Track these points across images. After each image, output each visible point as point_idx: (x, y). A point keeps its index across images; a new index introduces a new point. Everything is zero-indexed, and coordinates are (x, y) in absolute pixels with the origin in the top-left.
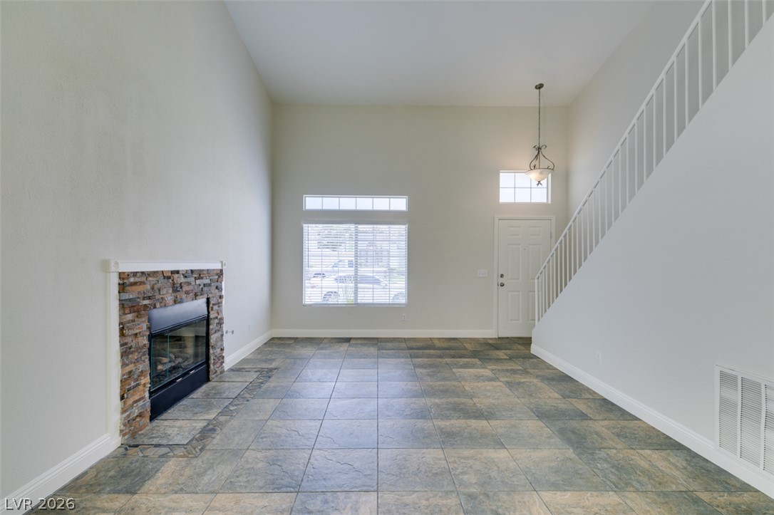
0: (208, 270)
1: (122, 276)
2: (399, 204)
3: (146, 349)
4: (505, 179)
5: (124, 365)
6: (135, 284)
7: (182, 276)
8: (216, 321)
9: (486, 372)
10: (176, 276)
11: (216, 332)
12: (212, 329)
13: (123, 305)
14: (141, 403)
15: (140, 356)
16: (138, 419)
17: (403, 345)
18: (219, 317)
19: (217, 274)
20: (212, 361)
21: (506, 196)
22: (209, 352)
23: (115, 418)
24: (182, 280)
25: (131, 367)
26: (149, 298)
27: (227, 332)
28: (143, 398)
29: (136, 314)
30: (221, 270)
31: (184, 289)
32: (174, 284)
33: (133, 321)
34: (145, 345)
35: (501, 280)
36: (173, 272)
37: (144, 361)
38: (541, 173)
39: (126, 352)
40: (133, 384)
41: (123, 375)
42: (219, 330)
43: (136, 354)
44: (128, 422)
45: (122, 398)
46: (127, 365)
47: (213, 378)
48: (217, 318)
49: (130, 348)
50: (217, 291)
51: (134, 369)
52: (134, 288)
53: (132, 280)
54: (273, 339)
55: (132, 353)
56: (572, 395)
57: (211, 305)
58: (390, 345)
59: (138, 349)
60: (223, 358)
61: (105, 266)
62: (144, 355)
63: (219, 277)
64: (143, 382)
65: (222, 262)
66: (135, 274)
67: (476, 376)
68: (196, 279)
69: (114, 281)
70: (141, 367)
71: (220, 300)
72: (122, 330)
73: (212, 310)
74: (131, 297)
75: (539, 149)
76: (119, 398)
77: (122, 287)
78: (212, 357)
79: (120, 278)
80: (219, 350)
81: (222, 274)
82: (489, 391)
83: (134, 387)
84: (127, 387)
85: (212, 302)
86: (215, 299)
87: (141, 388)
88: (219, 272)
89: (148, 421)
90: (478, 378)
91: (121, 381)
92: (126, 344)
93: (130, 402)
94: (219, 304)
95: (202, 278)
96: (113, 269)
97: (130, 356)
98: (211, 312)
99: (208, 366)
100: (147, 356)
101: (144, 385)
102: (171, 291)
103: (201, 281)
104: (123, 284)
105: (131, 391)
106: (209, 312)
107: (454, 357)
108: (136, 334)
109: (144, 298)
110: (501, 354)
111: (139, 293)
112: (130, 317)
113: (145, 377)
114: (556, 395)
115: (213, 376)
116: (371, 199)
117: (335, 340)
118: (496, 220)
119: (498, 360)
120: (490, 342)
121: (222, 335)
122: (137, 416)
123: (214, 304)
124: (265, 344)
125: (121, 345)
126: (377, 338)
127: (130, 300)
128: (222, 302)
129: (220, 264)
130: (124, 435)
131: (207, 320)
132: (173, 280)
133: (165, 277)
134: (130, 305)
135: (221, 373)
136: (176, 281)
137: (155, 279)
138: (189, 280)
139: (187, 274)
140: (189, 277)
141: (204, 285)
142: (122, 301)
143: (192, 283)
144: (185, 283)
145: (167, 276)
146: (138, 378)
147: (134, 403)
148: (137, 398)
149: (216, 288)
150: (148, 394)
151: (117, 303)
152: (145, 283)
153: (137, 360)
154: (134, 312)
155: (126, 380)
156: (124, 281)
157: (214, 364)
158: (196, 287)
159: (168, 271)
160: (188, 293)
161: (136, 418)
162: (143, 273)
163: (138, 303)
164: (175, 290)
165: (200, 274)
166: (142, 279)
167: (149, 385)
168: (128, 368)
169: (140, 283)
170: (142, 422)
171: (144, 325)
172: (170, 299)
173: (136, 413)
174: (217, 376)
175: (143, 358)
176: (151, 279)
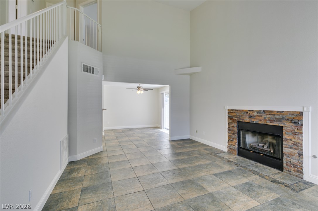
6: (232, 113)
7: (256, 113)
8: (290, 142)
10: (252, 112)
11: (291, 148)
13: (229, 117)
14: (234, 147)
16: (233, 150)
19: (293, 114)
24: (255, 114)
25: (231, 135)
26: (237, 118)
30: (301, 112)
31: (256, 118)
32: (250, 115)
33: (232, 123)
34: (235, 131)
36: (249, 111)
39: (229, 130)
40: (232, 139)
41: (228, 135)
42: (296, 149)
44: (229, 148)
45: (229, 141)
46: (230, 133)
50: (294, 125)
52: (231, 114)
53: (232, 111)
55: (231, 131)
57: (284, 131)
59: (233, 131)
62: (236, 133)
64: (234, 141)
65: (303, 107)
69: (227, 111)
70: (234, 136)
71: (296, 131)
72: (228, 124)
73: (285, 134)
74: (231, 116)
77: (228, 113)
79: (228, 111)
81: (301, 115)
84: (230, 139)
89: (237, 154)
92: (230, 128)
93: (231, 143)
95: (274, 115)
96: (226, 108)
100: (237, 135)
102: (247, 117)
108: (233, 127)
109: (236, 117)
111: (233, 115)
112: (231, 121)
113: (236, 140)
115: (286, 171)
123: (286, 131)
131: (282, 138)
132: (250, 113)
133: (245, 112)
134: (230, 118)
135: (296, 176)
136: (252, 114)
137: (241, 112)
138: (261, 115)
139: (259, 112)
140: (260, 113)
141: (276, 118)
142: (228, 117)
143: (263, 116)
144: (257, 115)
145: (246, 112)
146: (233, 139)
147: (232, 145)
148: (233, 144)
149: (291, 122)
150: (237, 146)
151: (227, 117)
152: (236, 113)
153: (233, 134)
154: (232, 120)
155: (229, 137)
156: (230, 112)
157: (287, 165)
158: (267, 118)
159: (247, 110)
160: (260, 120)
161: (232, 149)
162: (235, 110)
163: (233, 118)
164: (250, 117)
165: (270, 112)
166: (235, 112)
167: (237, 144)
168: (230, 134)
169: (234, 113)
170: (234, 152)
171: (236, 125)
172: (247, 120)
173: (232, 148)
174: (290, 174)
175: (235, 134)
176: (239, 112)
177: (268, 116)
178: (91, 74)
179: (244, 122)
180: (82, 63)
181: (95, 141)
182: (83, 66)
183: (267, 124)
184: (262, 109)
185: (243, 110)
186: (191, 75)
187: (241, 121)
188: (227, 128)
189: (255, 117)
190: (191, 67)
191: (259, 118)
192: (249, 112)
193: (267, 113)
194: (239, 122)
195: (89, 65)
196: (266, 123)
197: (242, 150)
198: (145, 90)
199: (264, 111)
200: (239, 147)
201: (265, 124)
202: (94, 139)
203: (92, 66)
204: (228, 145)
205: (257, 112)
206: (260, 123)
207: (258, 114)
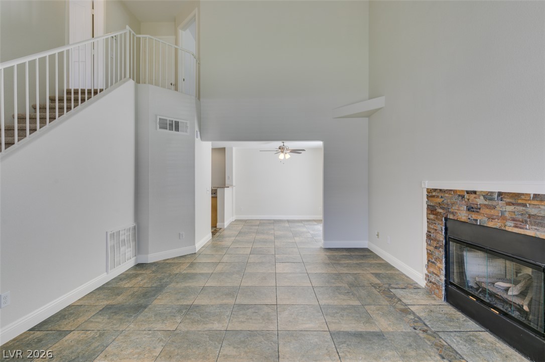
3: (442, 244)
6: (434, 196)
7: (482, 198)
10: (473, 196)
13: (429, 207)
14: (438, 278)
15: (437, 245)
16: (435, 286)
24: (481, 201)
25: (432, 249)
26: (443, 208)
29: (436, 217)
31: (481, 211)
33: (434, 220)
34: (440, 241)
36: (468, 192)
37: (440, 252)
39: (429, 236)
40: (433, 260)
43: (436, 243)
44: (428, 279)
46: (430, 245)
51: (433, 251)
52: (433, 199)
53: (434, 194)
55: (432, 239)
59: (435, 240)
62: (440, 246)
66: (435, 190)
69: (425, 193)
70: (437, 253)
72: (428, 222)
74: (431, 204)
76: (427, 262)
77: (428, 197)
79: (427, 192)
89: (443, 297)
92: (430, 232)
93: (431, 270)
96: (423, 185)
101: (440, 268)
102: (463, 208)
104: (428, 195)
108: (436, 230)
109: (441, 208)
111: (436, 203)
112: (432, 217)
113: (441, 263)
127: (432, 206)
130: (426, 284)
132: (468, 200)
133: (459, 195)
134: (431, 210)
136: (473, 200)
137: (451, 195)
138: (494, 203)
139: (488, 196)
140: (492, 199)
141: (530, 216)
142: (428, 205)
143: (498, 208)
144: (485, 205)
145: (461, 195)
146: (436, 259)
147: (434, 273)
148: (435, 271)
150: (443, 278)
151: (426, 206)
152: (442, 197)
153: (436, 247)
154: (433, 214)
155: (430, 254)
156: (432, 194)
158: (507, 214)
159: (464, 191)
160: (491, 218)
161: (434, 283)
162: (441, 190)
163: (436, 209)
164: (470, 209)
165: (516, 198)
166: (440, 195)
167: (444, 272)
168: (430, 248)
169: (438, 197)
170: (437, 291)
171: (441, 227)
172: (463, 215)
173: (433, 280)
175: (441, 249)
176: (447, 195)
177: (510, 208)
178: (174, 132)
179: (457, 220)
180: (156, 116)
181: (181, 236)
182: (158, 121)
183: (507, 229)
184: (496, 189)
185: (455, 191)
186: (369, 115)
187: (451, 216)
188: (426, 232)
189: (480, 209)
190: (370, 98)
191: (487, 211)
192: (466, 196)
193: (508, 200)
194: (446, 219)
195: (168, 119)
196: (505, 226)
197: (454, 288)
198: (294, 151)
199: (500, 194)
200: (448, 283)
201: (503, 228)
202: (180, 234)
203: (174, 120)
204: (426, 272)
205: (484, 196)
206: (491, 224)
207: (486, 203)
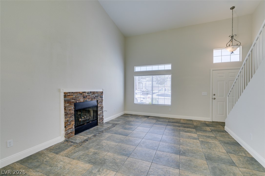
0: (97, 92)
1: (65, 93)
2: (168, 67)
3: (73, 114)
4: (216, 53)
5: (65, 118)
6: (69, 95)
7: (87, 93)
8: (100, 107)
9: (195, 136)
10: (84, 93)
11: (100, 111)
12: (99, 110)
13: (65, 101)
14: (72, 129)
15: (71, 116)
16: (70, 134)
17: (167, 121)
18: (101, 106)
19: (101, 93)
20: (98, 119)
21: (216, 60)
22: (98, 117)
23: (63, 132)
24: (87, 94)
25: (68, 119)
26: (74, 100)
27: (105, 111)
28: (72, 128)
29: (70, 104)
30: (103, 92)
31: (87, 97)
32: (83, 96)
33: (69, 106)
34: (73, 113)
35: (214, 97)
36: (83, 92)
37: (73, 117)
38: (233, 48)
39: (66, 114)
40: (69, 123)
41: (65, 121)
42: (101, 110)
43: (70, 115)
44: (67, 134)
45: (65, 127)
46: (67, 118)
47: (99, 125)
48: (100, 106)
49: (68, 113)
50: (100, 98)
51: (69, 119)
52: (69, 97)
53: (68, 94)
54: (125, 114)
55: (68, 115)
56: (233, 152)
57: (98, 102)
58: (162, 120)
59: (70, 114)
60: (103, 119)
61: (59, 91)
62: (73, 115)
63: (102, 94)
64: (72, 123)
65: (103, 89)
66: (69, 93)
67: (189, 136)
68: (92, 94)
70: (71, 119)
71: (102, 101)
72: (65, 108)
73: (99, 104)
74: (68, 99)
75: (232, 37)
76: (64, 127)
77: (65, 96)
78: (98, 118)
79: (64, 94)
80: (101, 116)
81: (103, 93)
82: (190, 143)
83: (69, 125)
84: (67, 124)
85: (98, 101)
86: (100, 101)
87: (71, 125)
88: (102, 92)
89: (74, 135)
90: (189, 137)
91: (65, 122)
92: (66, 112)
93: (68, 128)
94: (102, 102)
95: (95, 94)
96: (62, 91)
97: (68, 116)
98: (98, 105)
99: (97, 121)
100: (74, 116)
101: (73, 124)
102: (82, 98)
103: (94, 95)
104: (65, 95)
105: (68, 126)
106: (97, 105)
107: (185, 127)
108: (70, 110)
109: (73, 100)
110: (208, 129)
111: (71, 98)
112: (68, 105)
113: (73, 122)
114: (224, 151)
115: (99, 124)
116: (158, 66)
117: (144, 116)
118: (211, 70)
119: (205, 131)
120: (207, 123)
121: (103, 112)
122: (70, 133)
123: (99, 102)
124: (121, 115)
125: (65, 112)
126: (159, 117)
127: (68, 100)
128: (103, 102)
129: (102, 90)
130: (65, 138)
131: (97, 107)
132: (83, 95)
133: (80, 94)
135: (102, 123)
137: (77, 94)
138: (89, 95)
140: (89, 94)
141: (96, 96)
144: (88, 95)
145: (81, 94)
148: (70, 127)
149: (100, 97)
151: (63, 101)
152: (73, 95)
154: (69, 103)
156: (66, 95)
157: (99, 120)
158: (92, 97)
159: (81, 92)
160: (89, 98)
162: (72, 92)
163: (70, 101)
164: (84, 97)
165: (94, 93)
167: (74, 124)
169: (71, 95)
170: (72, 135)
171: (72, 107)
174: (100, 124)
175: (72, 117)
176: (75, 94)
177: (93, 95)
187: (78, 102)
196: (92, 100)
200: (76, 127)
206: (89, 100)
